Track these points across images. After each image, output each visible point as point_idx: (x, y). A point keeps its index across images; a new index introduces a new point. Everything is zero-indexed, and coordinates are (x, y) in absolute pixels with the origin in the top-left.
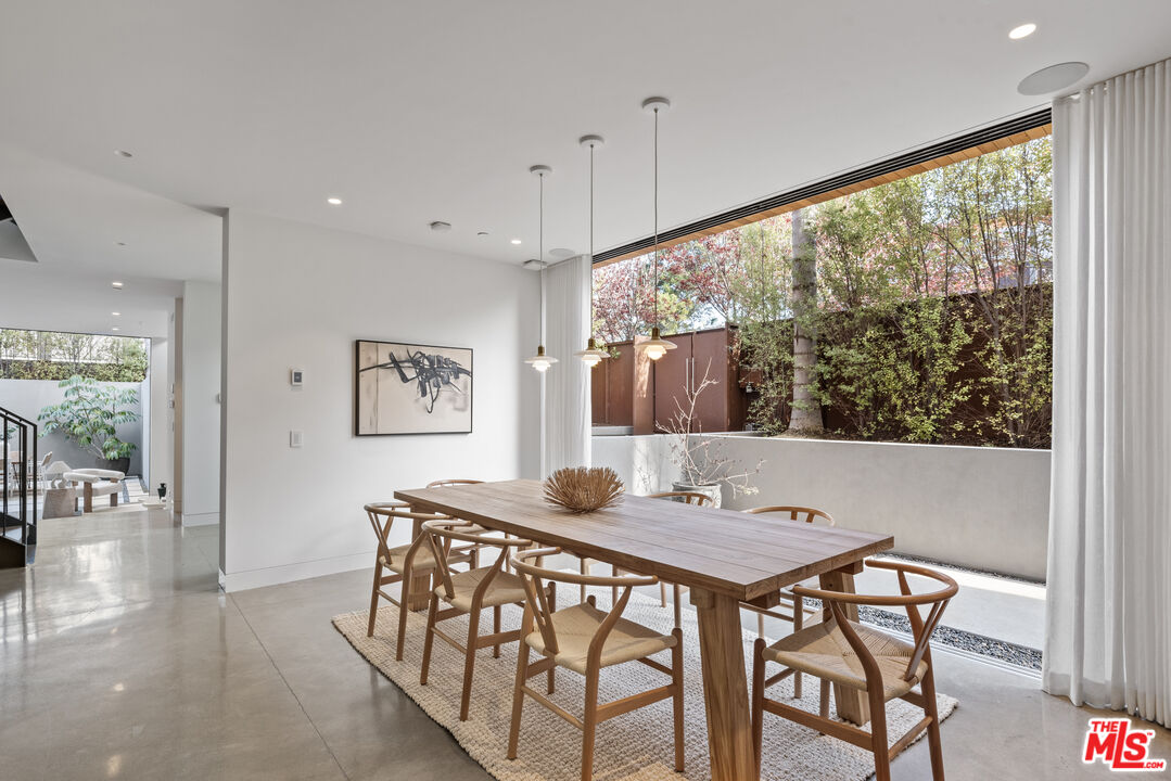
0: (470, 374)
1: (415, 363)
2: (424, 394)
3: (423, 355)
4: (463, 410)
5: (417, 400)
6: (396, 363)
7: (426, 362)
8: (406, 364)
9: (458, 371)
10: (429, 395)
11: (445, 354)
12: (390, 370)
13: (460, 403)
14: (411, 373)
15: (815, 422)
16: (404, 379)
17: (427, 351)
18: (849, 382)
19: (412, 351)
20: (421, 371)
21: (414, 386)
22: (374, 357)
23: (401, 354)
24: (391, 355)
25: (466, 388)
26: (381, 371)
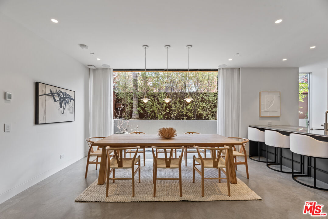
0: (74, 100)
1: (59, 95)
2: (61, 107)
3: (61, 92)
4: (72, 113)
5: (59, 109)
6: (52, 94)
7: (62, 95)
8: (56, 95)
9: (71, 99)
10: (63, 107)
11: (68, 92)
12: (50, 97)
13: (71, 111)
14: (57, 98)
15: (138, 116)
16: (55, 101)
17: (62, 91)
18: (147, 107)
19: (58, 89)
20: (60, 98)
21: (58, 104)
22: (44, 90)
23: (54, 90)
24: (51, 90)
25: (73, 105)
26: (47, 97)
